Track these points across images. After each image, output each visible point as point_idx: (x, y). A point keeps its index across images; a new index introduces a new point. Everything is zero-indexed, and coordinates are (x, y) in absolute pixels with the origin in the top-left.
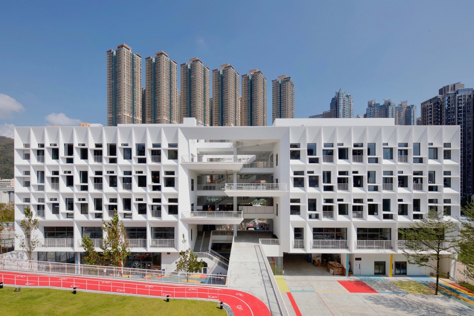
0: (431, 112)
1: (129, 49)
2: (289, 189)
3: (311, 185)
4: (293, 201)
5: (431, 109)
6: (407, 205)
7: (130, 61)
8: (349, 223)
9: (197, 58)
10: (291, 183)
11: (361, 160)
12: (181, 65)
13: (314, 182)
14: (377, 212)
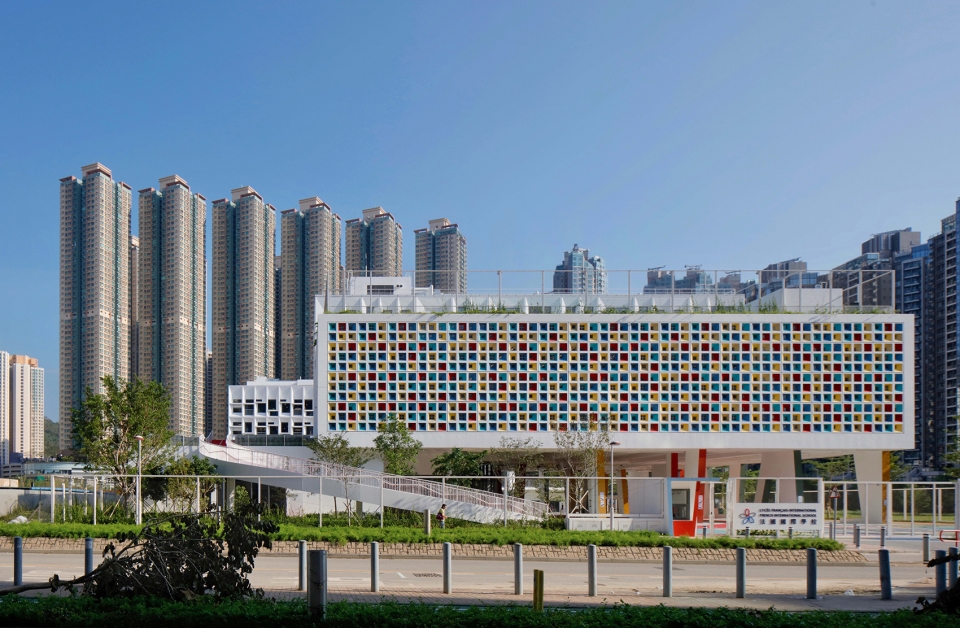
1: (109, 176)
12: (214, 202)
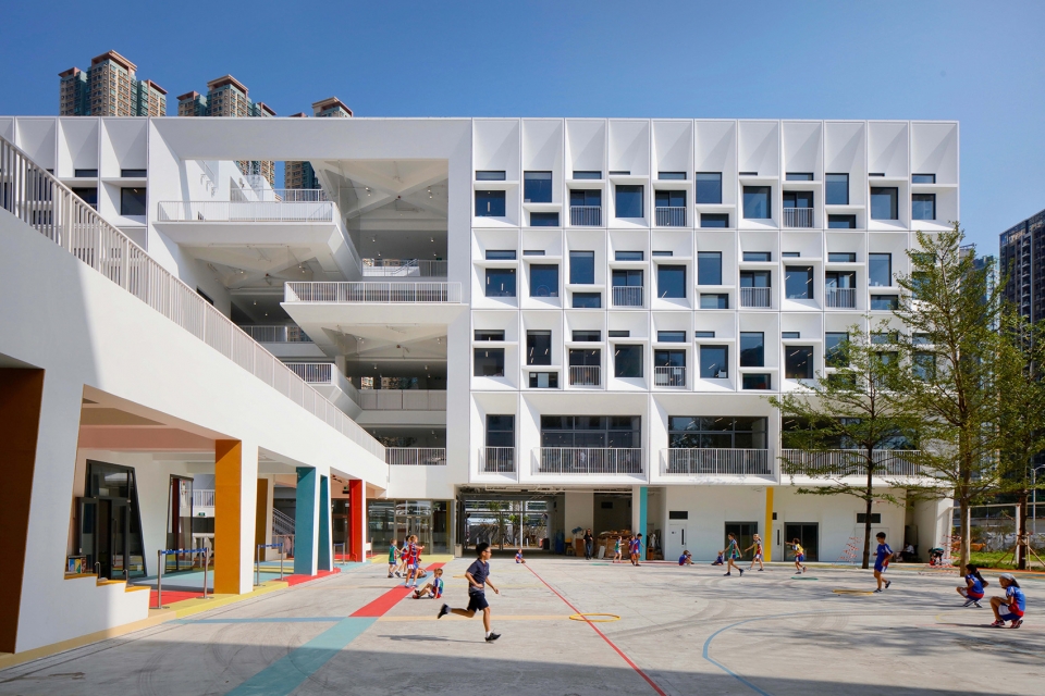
0: (1027, 259)
1: (126, 68)
2: (468, 298)
3: (534, 292)
4: (482, 336)
5: (1027, 249)
6: (810, 349)
7: (129, 103)
8: (643, 398)
9: (336, 100)
10: (478, 284)
11: (681, 220)
13: (544, 281)
14: (727, 371)
